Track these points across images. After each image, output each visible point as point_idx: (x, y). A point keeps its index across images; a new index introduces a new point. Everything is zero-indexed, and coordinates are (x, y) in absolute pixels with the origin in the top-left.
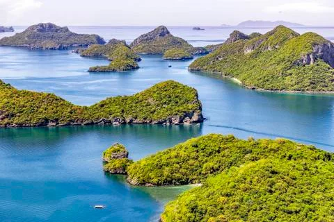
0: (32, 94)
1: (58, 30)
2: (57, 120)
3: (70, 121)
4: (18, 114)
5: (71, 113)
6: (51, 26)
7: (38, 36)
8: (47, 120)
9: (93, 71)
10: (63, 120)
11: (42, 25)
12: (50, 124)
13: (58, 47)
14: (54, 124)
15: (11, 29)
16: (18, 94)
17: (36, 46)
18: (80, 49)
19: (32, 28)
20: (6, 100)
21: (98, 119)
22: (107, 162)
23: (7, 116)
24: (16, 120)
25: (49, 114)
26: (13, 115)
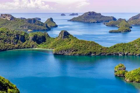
0: (85, 42)
1: (96, 14)
2: (95, 53)
3: (101, 53)
4: (79, 50)
5: (101, 50)
6: (93, 13)
7: (88, 17)
8: (91, 53)
9: (111, 32)
10: (98, 53)
11: (90, 12)
12: (92, 54)
13: (96, 22)
14: (94, 54)
15: (77, 14)
16: (79, 41)
17: (87, 21)
18: (106, 23)
19: (86, 13)
20: (74, 44)
21: (113, 52)
22: (116, 72)
23: (74, 50)
24: (78, 53)
25: (92, 50)
26: (77, 50)
